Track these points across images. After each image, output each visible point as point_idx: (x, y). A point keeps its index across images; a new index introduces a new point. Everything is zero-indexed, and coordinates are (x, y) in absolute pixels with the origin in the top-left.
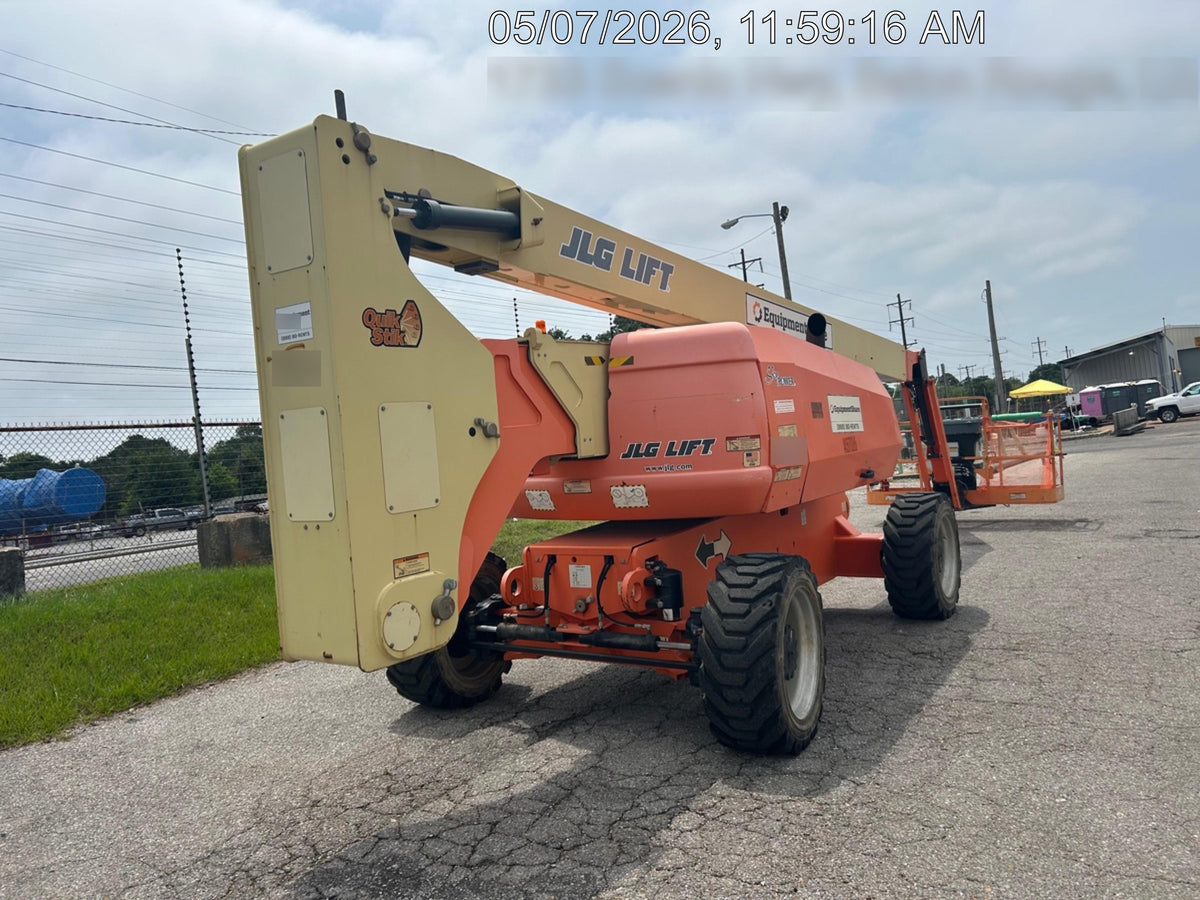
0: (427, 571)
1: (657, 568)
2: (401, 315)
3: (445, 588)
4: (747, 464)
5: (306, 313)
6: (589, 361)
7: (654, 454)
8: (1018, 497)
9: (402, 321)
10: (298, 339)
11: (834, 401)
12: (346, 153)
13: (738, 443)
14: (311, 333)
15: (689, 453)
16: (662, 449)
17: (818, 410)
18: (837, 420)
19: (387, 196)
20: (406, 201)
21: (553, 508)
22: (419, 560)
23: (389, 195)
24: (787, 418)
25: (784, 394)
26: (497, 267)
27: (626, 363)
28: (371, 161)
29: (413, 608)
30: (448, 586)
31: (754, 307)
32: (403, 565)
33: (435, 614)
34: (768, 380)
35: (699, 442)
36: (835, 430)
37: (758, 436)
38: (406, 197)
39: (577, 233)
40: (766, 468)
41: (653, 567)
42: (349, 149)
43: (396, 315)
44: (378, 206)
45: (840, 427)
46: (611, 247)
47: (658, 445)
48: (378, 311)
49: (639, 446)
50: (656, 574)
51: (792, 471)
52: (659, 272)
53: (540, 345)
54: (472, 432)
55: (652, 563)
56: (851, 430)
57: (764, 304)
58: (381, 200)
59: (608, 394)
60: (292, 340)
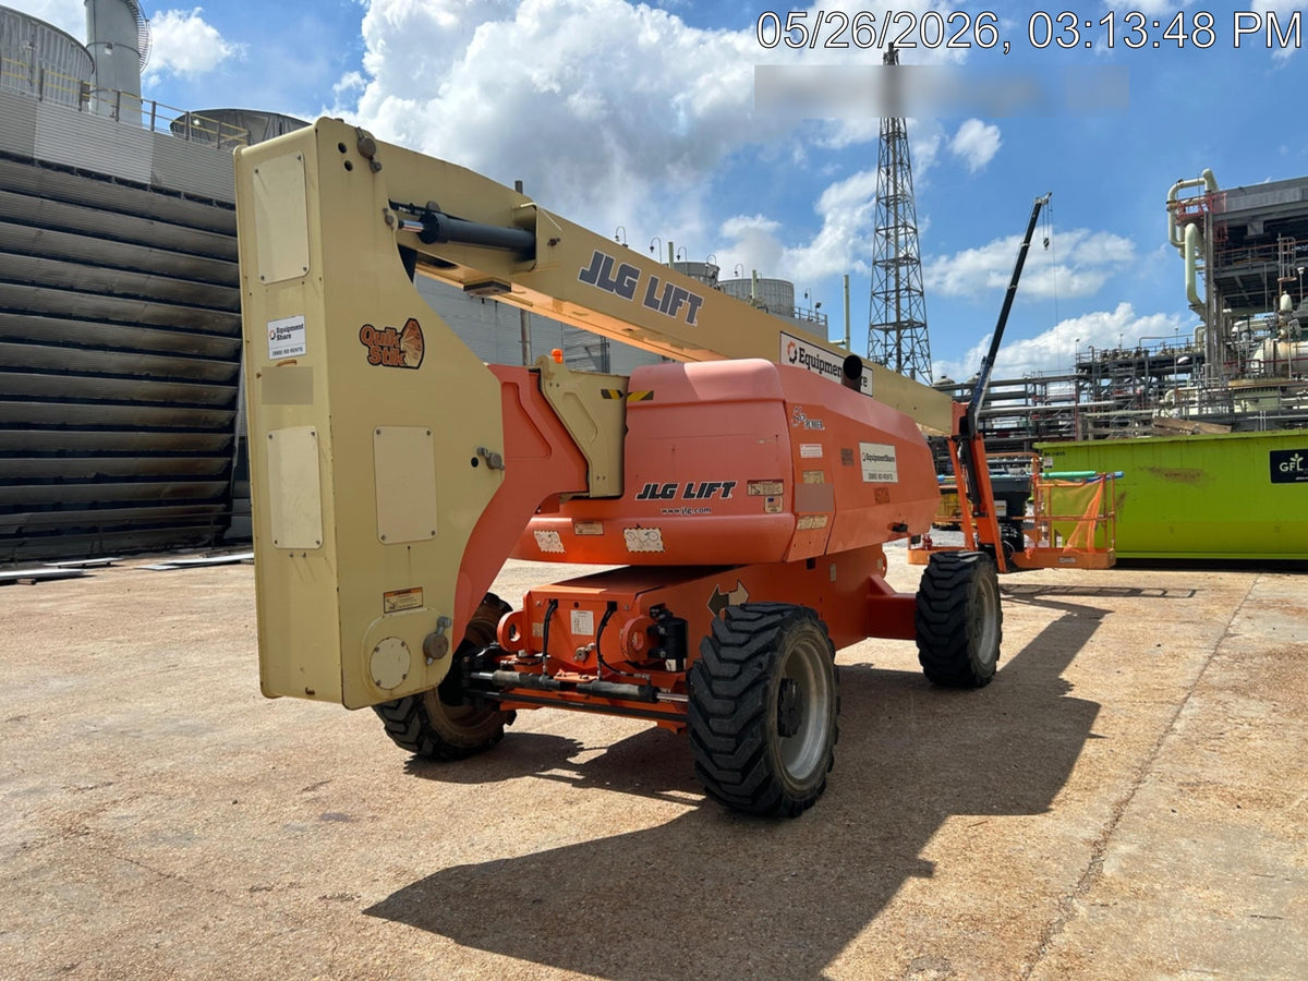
0: (421, 606)
1: (662, 616)
2: (402, 334)
3: (439, 626)
4: (768, 510)
5: (300, 327)
6: (606, 394)
7: (671, 496)
8: (1067, 560)
9: (402, 341)
10: (290, 354)
11: (866, 448)
12: (348, 159)
13: (759, 487)
14: (304, 349)
15: (708, 495)
16: (680, 491)
17: (850, 458)
18: (868, 468)
19: (392, 208)
20: (413, 213)
21: (562, 551)
22: (411, 595)
23: (394, 206)
24: (813, 464)
25: (811, 438)
26: (509, 290)
27: (645, 399)
28: (375, 168)
29: (403, 644)
30: (442, 622)
31: (789, 346)
32: (393, 599)
33: (427, 654)
34: (795, 422)
35: (719, 485)
36: (866, 479)
37: (782, 481)
38: (412, 209)
39: (598, 257)
40: (788, 515)
41: (658, 615)
42: (352, 155)
43: (396, 334)
44: (381, 217)
45: (872, 476)
46: (635, 274)
47: (675, 486)
48: (377, 328)
49: (655, 487)
50: (662, 622)
51: (817, 519)
52: (686, 303)
53: (553, 374)
54: (475, 463)
55: (657, 611)
56: (883, 480)
57: (799, 344)
58: (385, 210)
59: (625, 430)
60: (284, 355)
